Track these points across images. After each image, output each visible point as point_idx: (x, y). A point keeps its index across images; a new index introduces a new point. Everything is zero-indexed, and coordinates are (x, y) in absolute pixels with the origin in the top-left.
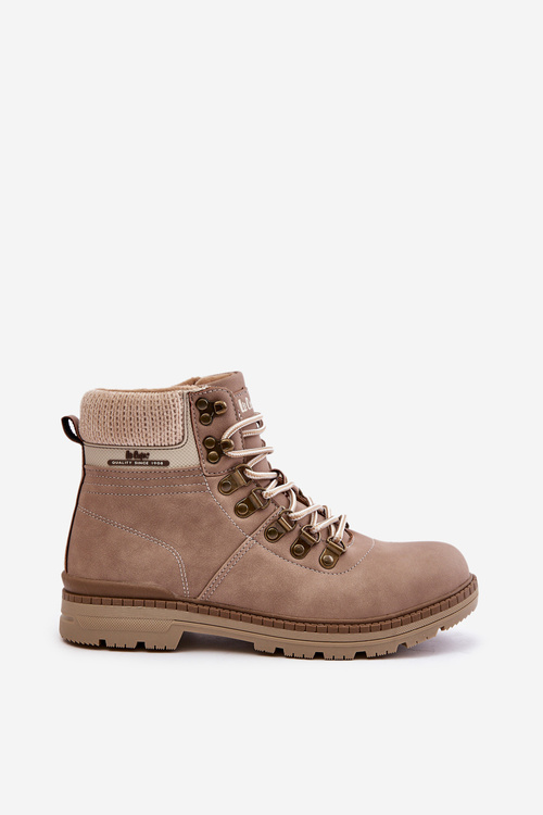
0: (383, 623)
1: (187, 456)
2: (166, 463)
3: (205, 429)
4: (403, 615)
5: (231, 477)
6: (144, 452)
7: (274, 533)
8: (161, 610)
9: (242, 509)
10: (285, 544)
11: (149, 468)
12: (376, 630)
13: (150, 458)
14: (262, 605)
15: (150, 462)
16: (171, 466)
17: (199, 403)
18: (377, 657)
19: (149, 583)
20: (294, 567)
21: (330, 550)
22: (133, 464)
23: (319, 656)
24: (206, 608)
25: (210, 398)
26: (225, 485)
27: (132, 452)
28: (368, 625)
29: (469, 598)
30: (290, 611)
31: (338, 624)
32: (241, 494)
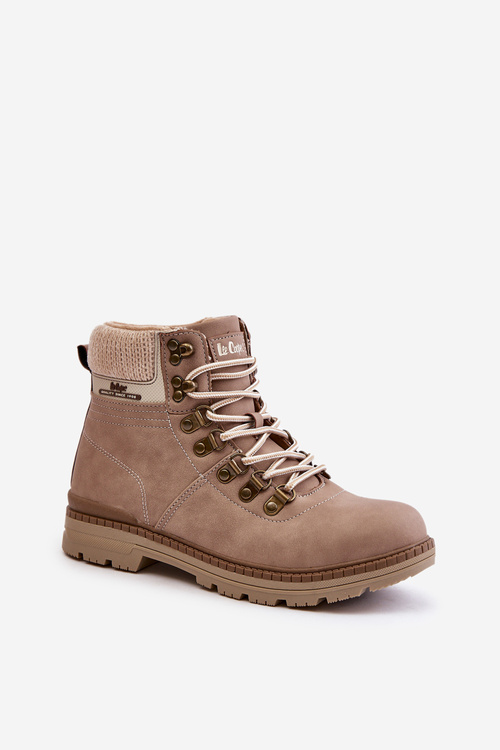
0: (304, 575)
1: (155, 392)
2: (139, 397)
3: (173, 370)
4: (325, 571)
5: (192, 416)
6: (124, 385)
7: (225, 475)
8: (126, 533)
9: (201, 448)
10: (235, 486)
11: (125, 400)
12: (296, 581)
13: (128, 391)
14: (204, 542)
15: (126, 395)
16: (142, 400)
17: (170, 343)
18: (296, 608)
19: (118, 507)
20: (239, 509)
21: (276, 498)
22: (114, 395)
23: (245, 598)
24: (160, 537)
25: (180, 340)
26: (186, 423)
27: (115, 383)
28: (289, 575)
29: (421, 556)
30: (226, 550)
31: (263, 569)
32: (200, 434)
